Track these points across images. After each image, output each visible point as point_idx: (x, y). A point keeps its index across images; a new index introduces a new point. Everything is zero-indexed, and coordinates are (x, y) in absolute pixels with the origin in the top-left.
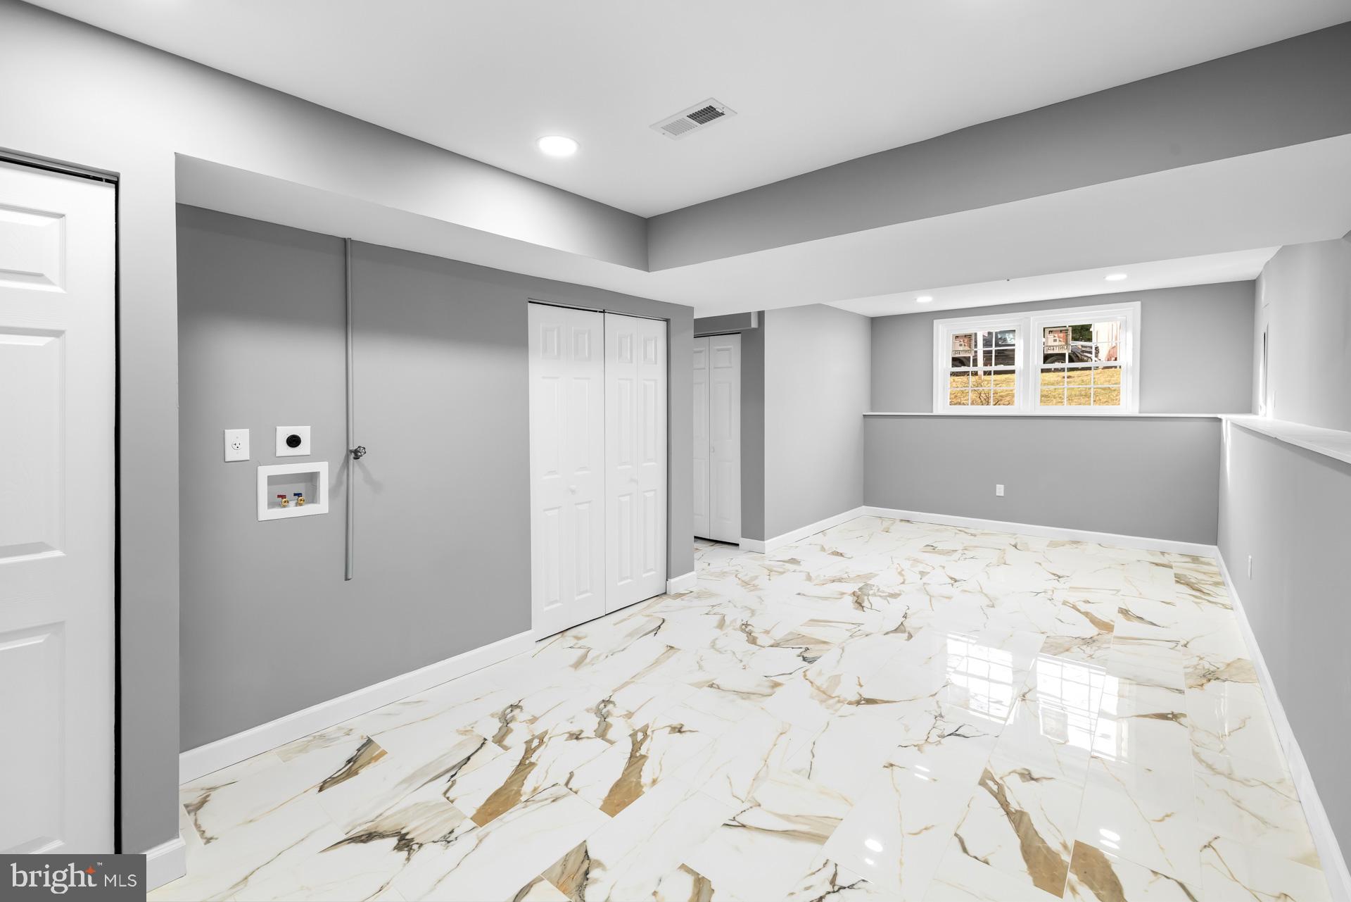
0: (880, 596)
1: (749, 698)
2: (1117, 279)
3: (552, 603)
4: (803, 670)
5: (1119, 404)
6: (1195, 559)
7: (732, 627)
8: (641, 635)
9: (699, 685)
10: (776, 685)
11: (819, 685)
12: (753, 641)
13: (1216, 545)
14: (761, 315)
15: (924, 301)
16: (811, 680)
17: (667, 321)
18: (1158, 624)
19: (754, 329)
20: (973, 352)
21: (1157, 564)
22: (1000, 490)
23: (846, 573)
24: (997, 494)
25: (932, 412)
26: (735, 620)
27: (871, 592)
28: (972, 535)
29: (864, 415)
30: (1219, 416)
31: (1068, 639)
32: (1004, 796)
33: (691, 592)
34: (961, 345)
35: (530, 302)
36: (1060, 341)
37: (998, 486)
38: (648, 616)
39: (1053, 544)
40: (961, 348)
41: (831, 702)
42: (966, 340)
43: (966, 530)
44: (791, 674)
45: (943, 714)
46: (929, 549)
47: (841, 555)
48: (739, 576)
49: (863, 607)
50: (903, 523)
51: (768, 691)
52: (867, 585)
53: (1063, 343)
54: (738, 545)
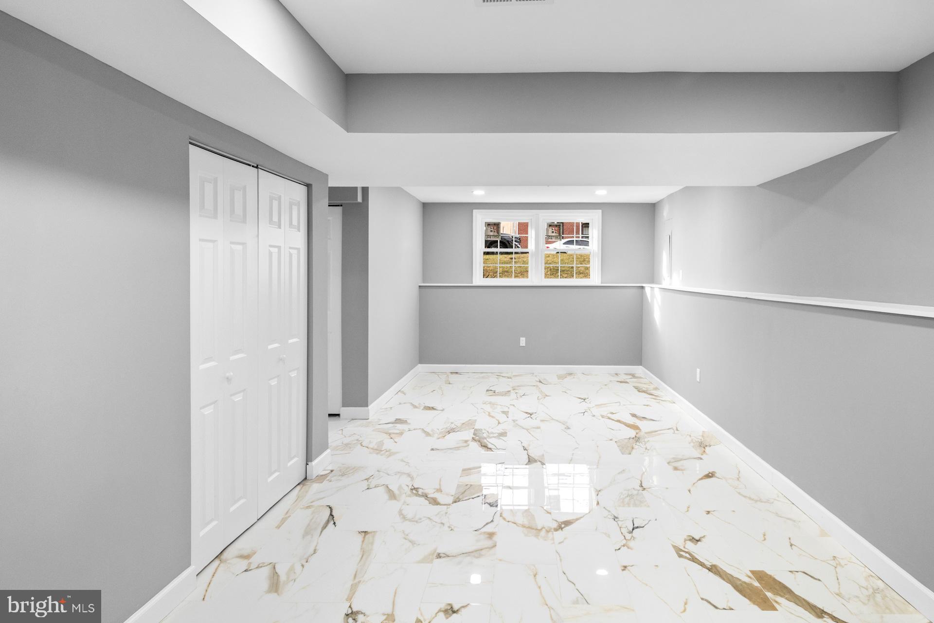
0: (494, 437)
1: (480, 556)
2: (601, 194)
3: (208, 523)
4: (498, 514)
5: (589, 278)
6: (633, 376)
7: (404, 495)
8: (320, 530)
9: (426, 560)
10: (491, 535)
11: (521, 523)
12: (435, 502)
13: (641, 365)
14: (365, 190)
15: (479, 194)
16: (513, 521)
17: (309, 186)
18: (655, 419)
19: (360, 203)
20: (500, 237)
21: (621, 382)
22: (523, 342)
23: (452, 423)
24: (521, 345)
25: (472, 283)
26: (400, 488)
27: (485, 435)
28: (508, 378)
29: (420, 286)
30: (644, 285)
31: (626, 441)
32: (696, 559)
33: (332, 471)
34: (491, 231)
35: (191, 143)
36: (556, 233)
37: (521, 338)
38: (308, 507)
39: (561, 377)
40: (492, 234)
41: (543, 533)
42: (495, 228)
43: (502, 375)
44: (492, 521)
45: (616, 516)
46: (491, 393)
47: (433, 408)
48: (364, 444)
49: (490, 449)
50: (454, 375)
51: (489, 543)
52: (476, 430)
53: (558, 235)
54: (338, 415)
